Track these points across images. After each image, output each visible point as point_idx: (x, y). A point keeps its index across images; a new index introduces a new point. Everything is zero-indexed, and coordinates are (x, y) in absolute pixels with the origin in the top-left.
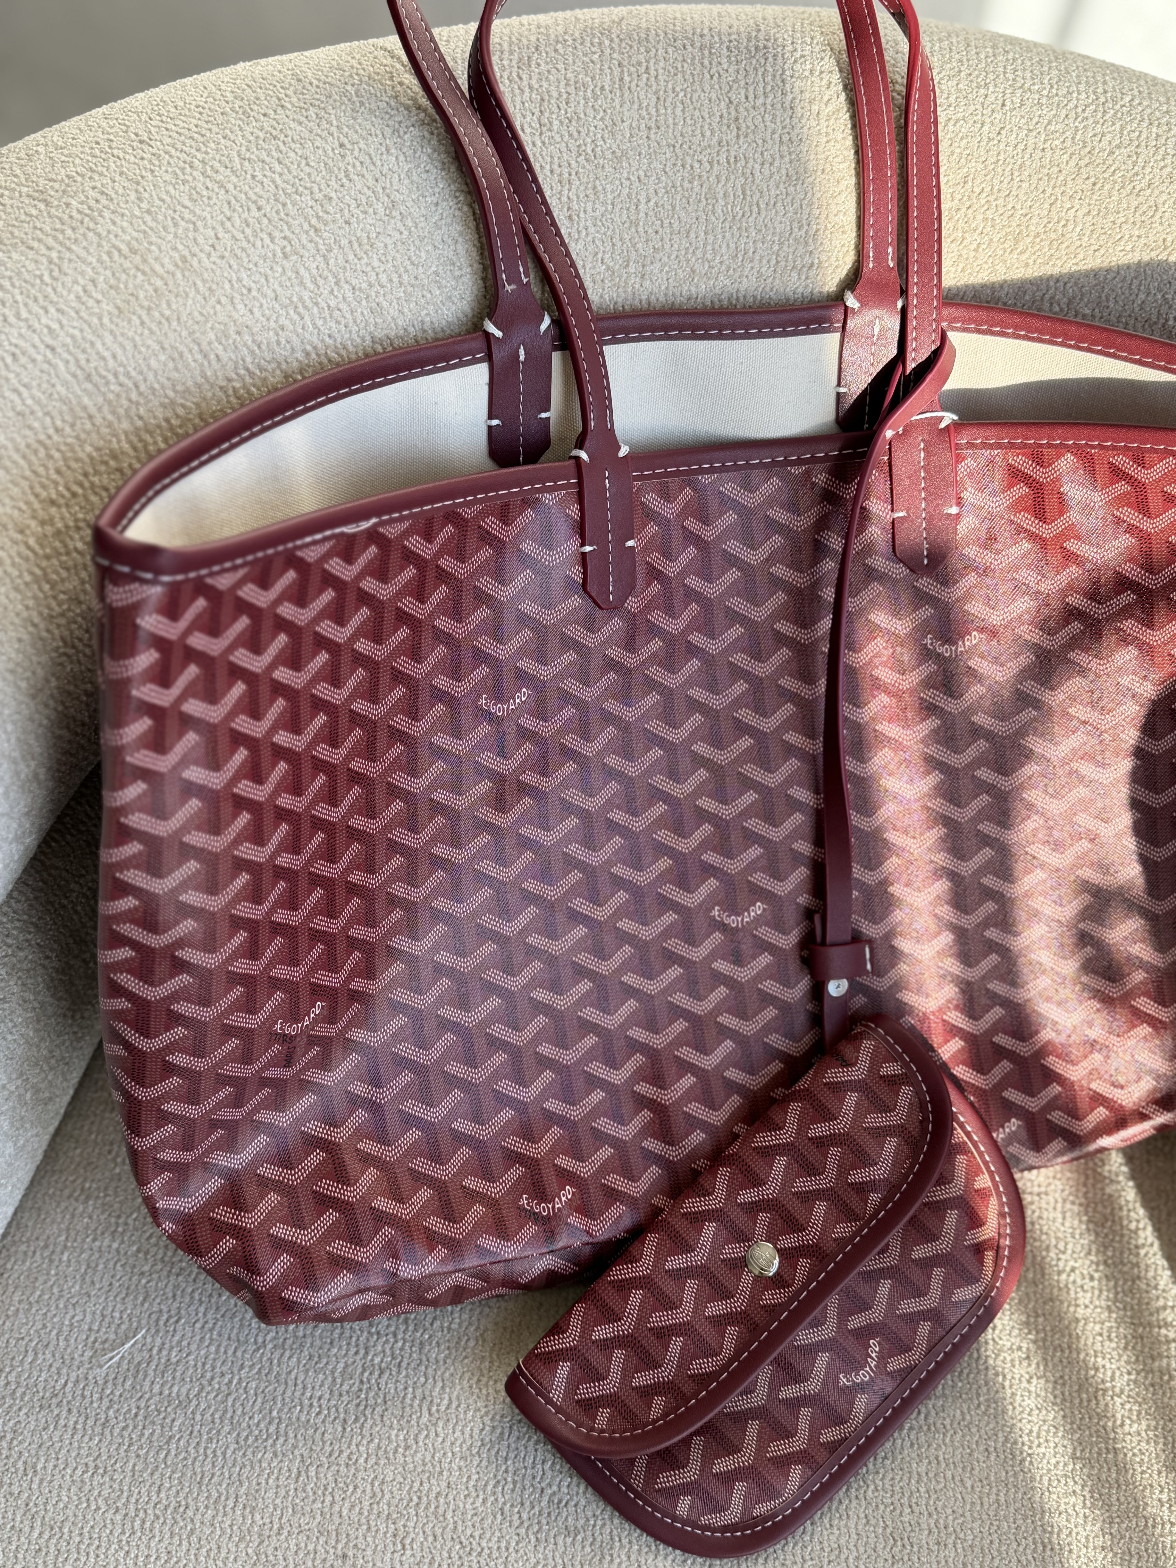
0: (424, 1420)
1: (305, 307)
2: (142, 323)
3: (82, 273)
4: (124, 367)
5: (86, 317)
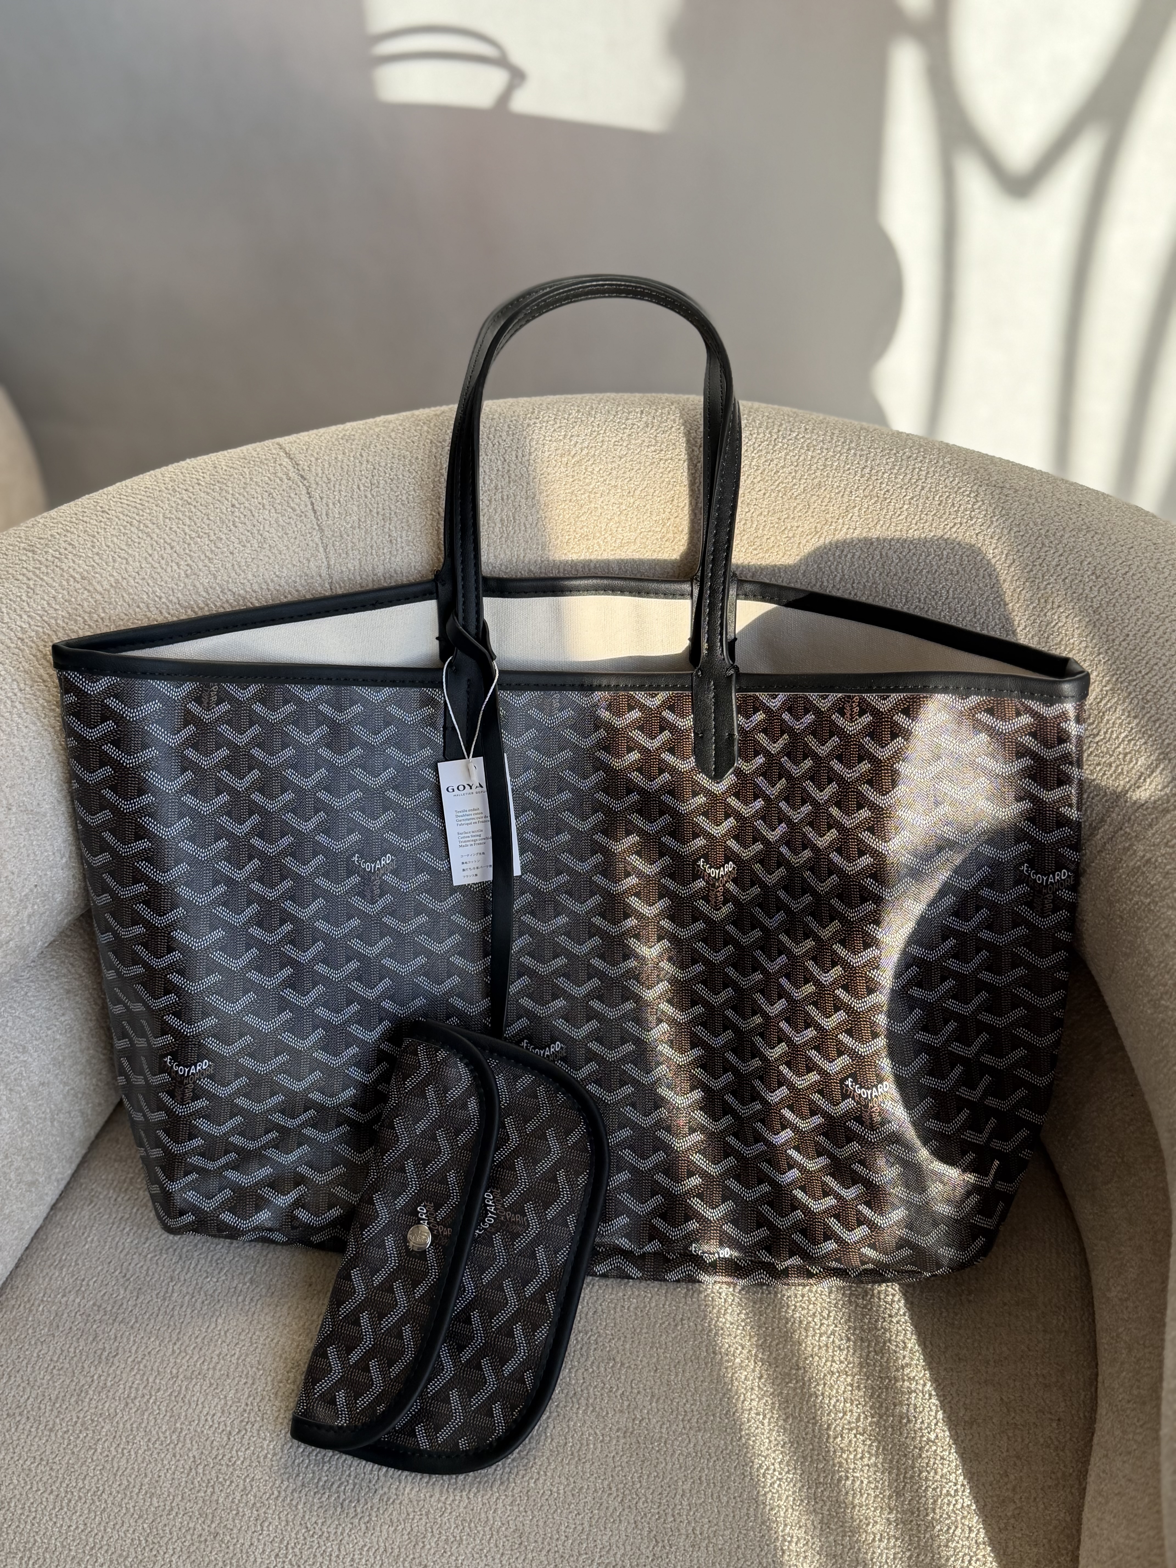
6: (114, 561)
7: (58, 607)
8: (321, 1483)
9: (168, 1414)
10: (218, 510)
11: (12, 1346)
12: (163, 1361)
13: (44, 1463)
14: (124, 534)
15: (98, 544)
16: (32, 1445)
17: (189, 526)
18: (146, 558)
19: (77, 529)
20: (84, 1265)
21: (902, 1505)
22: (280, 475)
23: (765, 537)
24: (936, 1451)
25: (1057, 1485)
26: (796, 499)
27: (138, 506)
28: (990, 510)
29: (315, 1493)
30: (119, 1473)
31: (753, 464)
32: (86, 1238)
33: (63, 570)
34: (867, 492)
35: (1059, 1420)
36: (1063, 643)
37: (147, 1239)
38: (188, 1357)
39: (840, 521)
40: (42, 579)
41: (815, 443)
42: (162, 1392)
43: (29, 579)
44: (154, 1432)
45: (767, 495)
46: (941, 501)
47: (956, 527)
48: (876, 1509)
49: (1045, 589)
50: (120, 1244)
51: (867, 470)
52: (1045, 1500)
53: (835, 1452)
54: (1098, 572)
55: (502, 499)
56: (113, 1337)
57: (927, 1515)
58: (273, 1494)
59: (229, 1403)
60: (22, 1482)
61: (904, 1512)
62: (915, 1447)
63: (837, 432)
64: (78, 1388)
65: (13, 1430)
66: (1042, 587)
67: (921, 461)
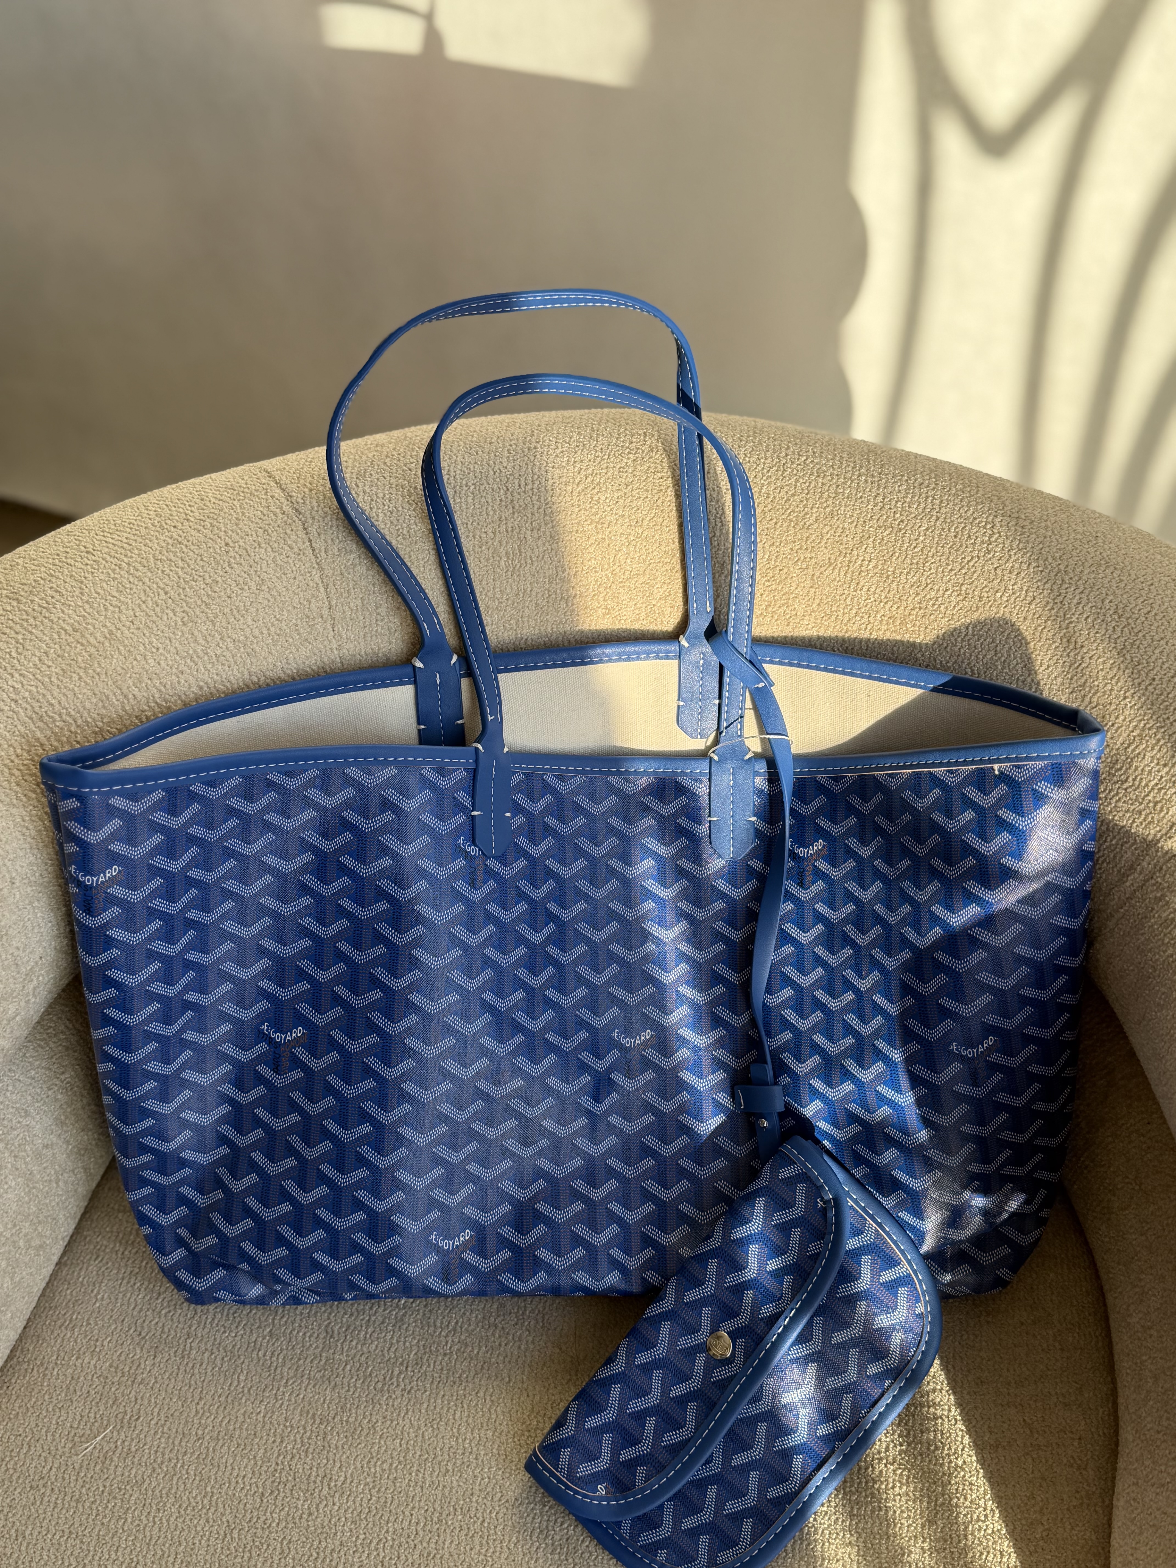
0: (325, 1492)
1: (198, 657)
2: (80, 678)
3: (39, 648)
4: (67, 709)
5: (40, 678)
6: (106, 610)
7: (50, 663)
8: (359, 1542)
9: (197, 1478)
10: (211, 550)
11: (29, 1414)
12: (187, 1422)
13: (74, 1536)
14: (114, 579)
15: (87, 590)
16: (59, 1518)
17: (182, 568)
18: (139, 606)
19: (62, 573)
20: (97, 1325)
21: (935, 1533)
22: (273, 508)
23: (778, 568)
24: (964, 1476)
25: (1081, 1504)
26: (808, 529)
27: (125, 545)
28: (1008, 543)
29: (354, 1552)
30: (153, 1542)
31: (763, 491)
32: (96, 1296)
33: (52, 621)
34: (881, 523)
35: (1080, 1439)
36: (1088, 684)
37: (159, 1294)
38: (213, 1417)
39: (855, 553)
40: (31, 633)
41: (824, 468)
42: (189, 1455)
43: (17, 633)
44: (185, 1498)
45: (779, 524)
46: (957, 533)
47: (974, 561)
48: (910, 1538)
49: (1067, 628)
50: (132, 1300)
51: (880, 499)
52: (1071, 1521)
53: (867, 1483)
54: (1120, 611)
55: (507, 531)
56: (133, 1399)
57: (960, 1542)
58: (312, 1555)
59: (259, 1463)
60: (53, 1557)
61: (937, 1540)
62: (944, 1474)
63: (845, 455)
64: (102, 1455)
65: (38, 1503)
66: (1064, 625)
67: (934, 488)
